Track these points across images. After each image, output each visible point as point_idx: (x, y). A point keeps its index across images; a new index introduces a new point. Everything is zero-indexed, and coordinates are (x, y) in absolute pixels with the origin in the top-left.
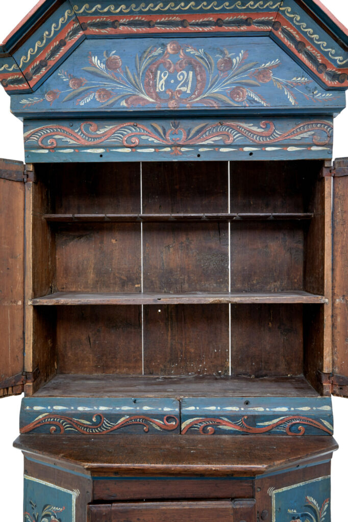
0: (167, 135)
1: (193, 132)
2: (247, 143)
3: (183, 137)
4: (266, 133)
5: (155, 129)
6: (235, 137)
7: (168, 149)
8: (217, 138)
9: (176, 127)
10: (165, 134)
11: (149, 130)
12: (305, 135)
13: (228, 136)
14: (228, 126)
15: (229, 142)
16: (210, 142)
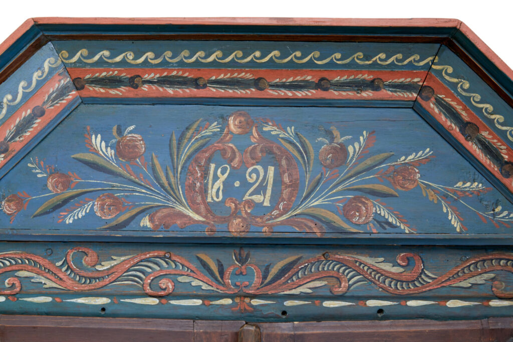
0: (227, 275)
1: (274, 271)
2: (374, 293)
3: (256, 280)
4: (408, 275)
5: (205, 265)
6: (351, 282)
7: (228, 301)
8: (318, 284)
9: (242, 261)
10: (222, 273)
11: (193, 266)
12: (479, 280)
13: (339, 280)
14: (338, 262)
15: (339, 291)
16: (304, 289)
